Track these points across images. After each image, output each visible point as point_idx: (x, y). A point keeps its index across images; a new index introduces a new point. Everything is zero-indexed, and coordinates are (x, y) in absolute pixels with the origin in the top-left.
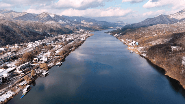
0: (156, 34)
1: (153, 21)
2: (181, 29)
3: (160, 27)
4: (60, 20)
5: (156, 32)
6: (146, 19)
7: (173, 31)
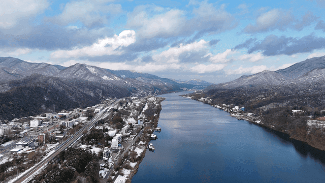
0: (265, 97)
1: (253, 79)
2: (299, 91)
3: (266, 88)
4: (105, 76)
5: (264, 94)
6: (242, 77)
7: (287, 93)
